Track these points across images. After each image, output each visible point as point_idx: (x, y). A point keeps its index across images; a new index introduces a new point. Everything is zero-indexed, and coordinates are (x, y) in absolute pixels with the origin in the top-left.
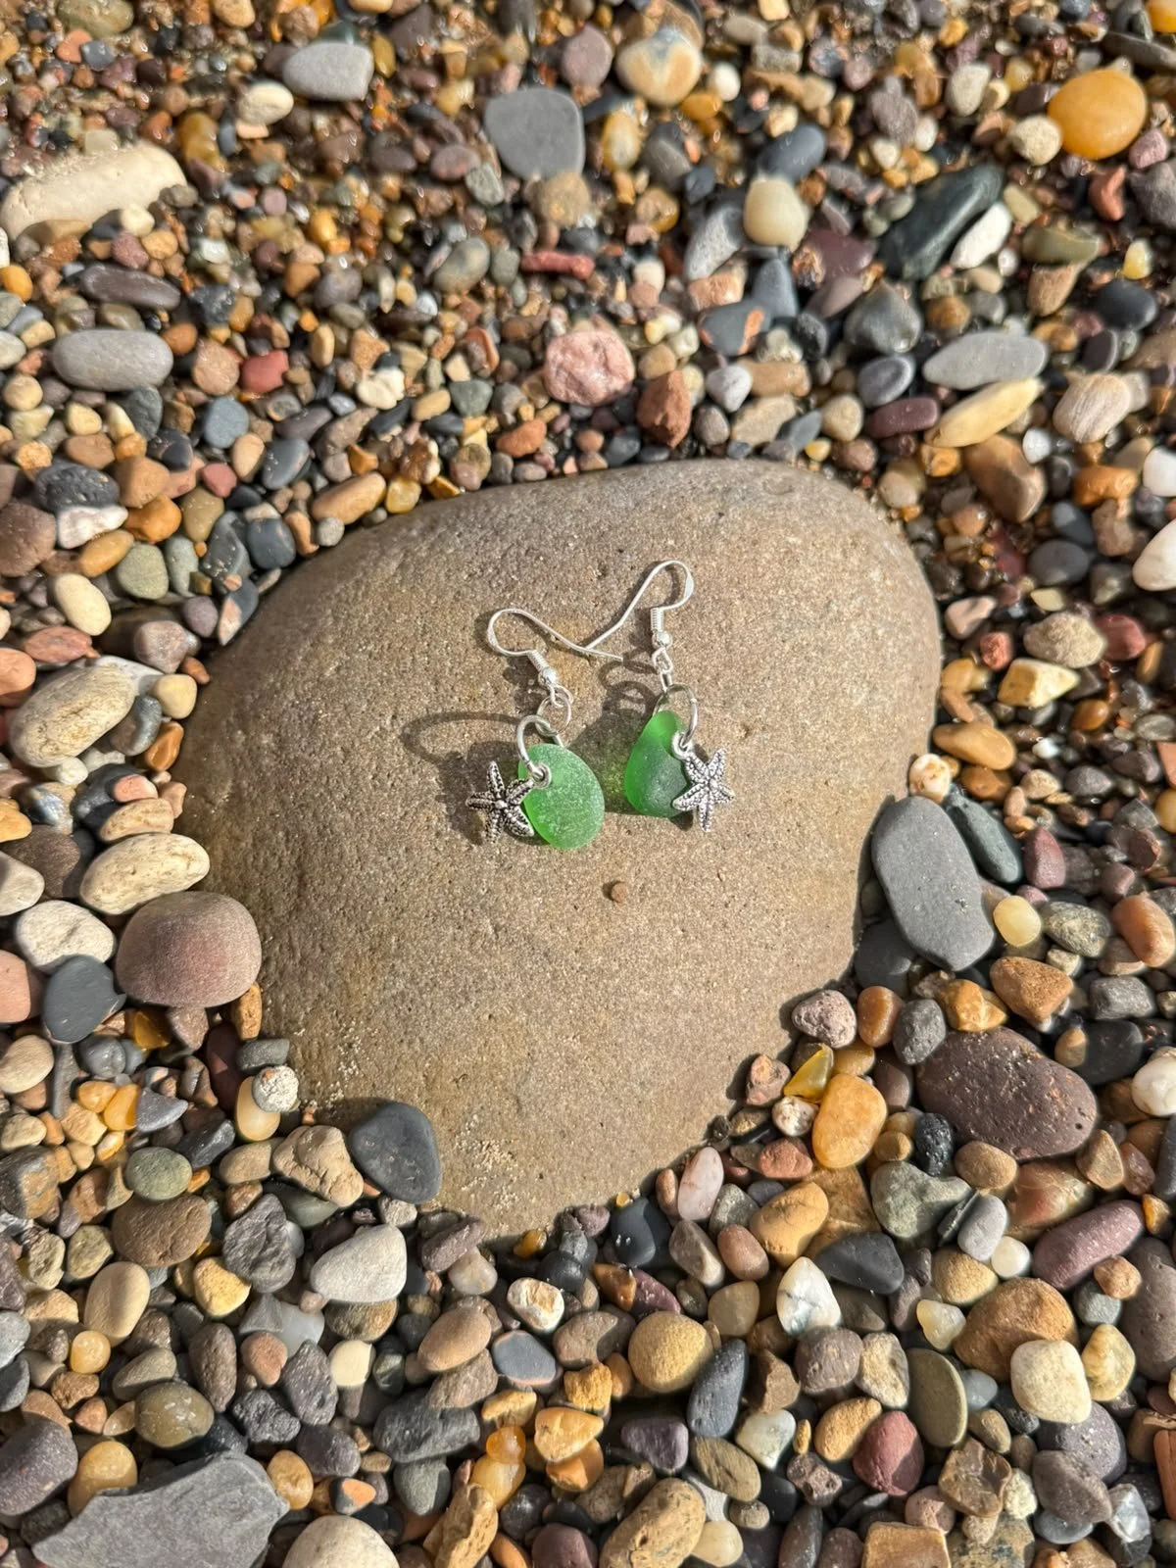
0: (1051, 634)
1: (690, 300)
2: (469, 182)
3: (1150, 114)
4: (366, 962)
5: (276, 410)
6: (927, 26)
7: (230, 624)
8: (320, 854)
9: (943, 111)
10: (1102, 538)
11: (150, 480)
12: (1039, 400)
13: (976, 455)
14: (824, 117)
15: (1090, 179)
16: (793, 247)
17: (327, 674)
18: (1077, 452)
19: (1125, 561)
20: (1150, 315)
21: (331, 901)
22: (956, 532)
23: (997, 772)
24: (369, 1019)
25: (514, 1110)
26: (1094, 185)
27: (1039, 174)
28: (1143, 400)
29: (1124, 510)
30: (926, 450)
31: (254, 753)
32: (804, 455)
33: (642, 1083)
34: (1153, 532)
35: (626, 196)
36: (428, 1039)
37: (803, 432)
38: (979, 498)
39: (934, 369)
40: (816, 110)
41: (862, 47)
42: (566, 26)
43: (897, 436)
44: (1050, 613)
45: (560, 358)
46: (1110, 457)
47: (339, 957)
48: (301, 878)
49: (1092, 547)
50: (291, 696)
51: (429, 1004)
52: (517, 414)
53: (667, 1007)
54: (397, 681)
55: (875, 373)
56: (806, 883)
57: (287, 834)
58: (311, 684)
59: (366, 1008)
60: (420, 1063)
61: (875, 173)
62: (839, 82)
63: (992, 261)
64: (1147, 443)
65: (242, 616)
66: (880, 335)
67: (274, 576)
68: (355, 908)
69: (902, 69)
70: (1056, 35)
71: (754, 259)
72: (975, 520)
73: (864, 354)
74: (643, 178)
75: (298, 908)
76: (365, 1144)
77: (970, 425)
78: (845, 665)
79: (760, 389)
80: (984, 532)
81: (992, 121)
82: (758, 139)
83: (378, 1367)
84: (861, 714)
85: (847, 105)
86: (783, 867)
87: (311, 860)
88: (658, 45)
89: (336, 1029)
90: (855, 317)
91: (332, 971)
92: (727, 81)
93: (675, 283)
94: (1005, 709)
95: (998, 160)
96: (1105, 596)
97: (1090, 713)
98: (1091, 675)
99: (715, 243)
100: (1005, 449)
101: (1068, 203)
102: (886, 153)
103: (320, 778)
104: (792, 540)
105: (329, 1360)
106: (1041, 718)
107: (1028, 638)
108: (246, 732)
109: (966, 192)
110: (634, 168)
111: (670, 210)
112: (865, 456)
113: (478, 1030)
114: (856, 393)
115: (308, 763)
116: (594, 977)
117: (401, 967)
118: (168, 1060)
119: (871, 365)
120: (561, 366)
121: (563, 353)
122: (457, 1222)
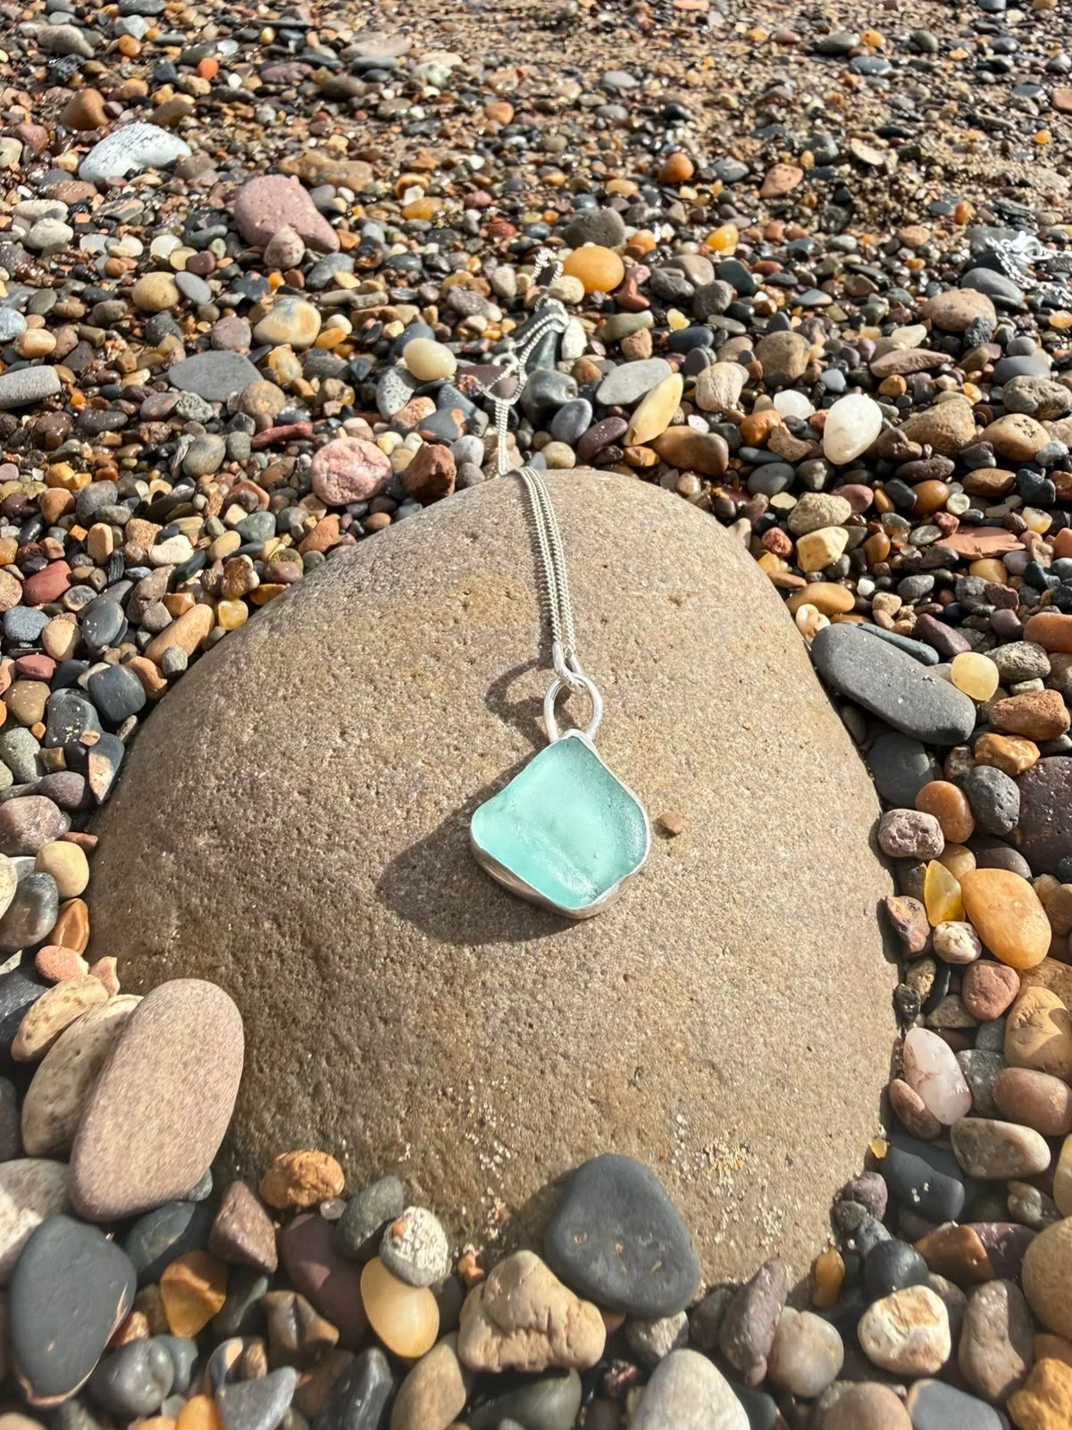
0: (810, 506)
1: (399, 424)
2: (180, 410)
4: (448, 1001)
5: (75, 601)
7: (102, 774)
8: (329, 913)
9: (497, 298)
10: (786, 454)
13: (665, 444)
15: (613, 299)
16: (453, 378)
17: (245, 739)
18: (727, 417)
19: (816, 455)
20: (711, 336)
21: (368, 956)
24: (488, 1071)
25: (715, 1082)
26: (620, 297)
27: (580, 308)
28: (747, 375)
29: (788, 431)
30: (630, 451)
31: (193, 863)
35: (310, 392)
36: (572, 1049)
39: (604, 396)
42: (204, 327)
43: (605, 450)
44: (791, 509)
45: (326, 465)
47: (411, 1016)
48: (317, 957)
49: (783, 461)
50: (213, 782)
51: (550, 1004)
52: (304, 525)
54: (327, 703)
55: (564, 417)
57: (275, 919)
58: (231, 759)
59: (478, 1057)
60: (578, 1086)
62: (419, 301)
63: (589, 350)
64: (766, 398)
65: (113, 764)
66: (554, 394)
67: (133, 721)
68: (402, 946)
72: (692, 484)
77: (651, 417)
81: (531, 292)
82: (384, 344)
85: (433, 309)
87: (320, 927)
88: (283, 309)
91: (412, 1039)
92: (342, 321)
96: (820, 480)
97: (877, 544)
98: (854, 527)
99: (396, 388)
102: (478, 321)
103: (288, 835)
106: (846, 567)
107: (794, 523)
108: (171, 850)
110: (307, 377)
111: (348, 390)
113: (620, 1002)
115: (264, 830)
116: (703, 873)
117: (493, 979)
118: (237, 1321)
119: (557, 417)
120: (329, 471)
121: (327, 460)
122: (735, 1299)
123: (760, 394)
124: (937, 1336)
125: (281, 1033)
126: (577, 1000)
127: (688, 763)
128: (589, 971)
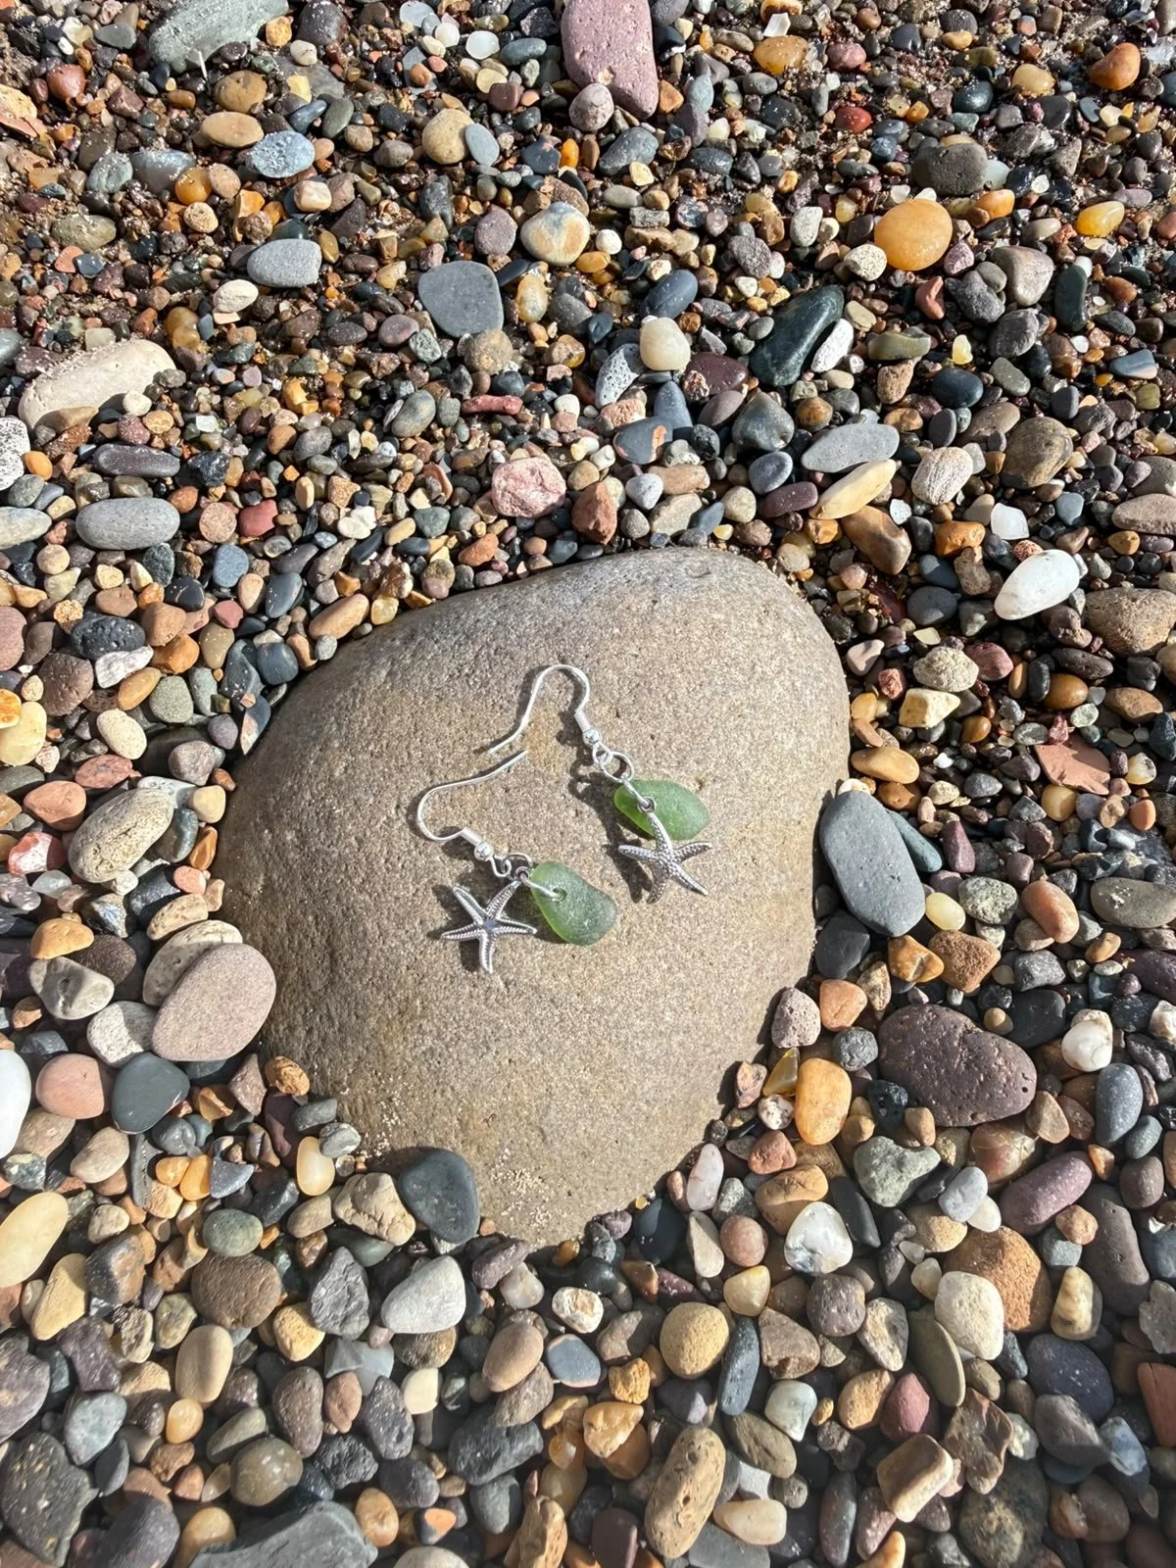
0: (935, 666)
1: (604, 422)
2: (412, 345)
3: (956, 230)
4: (396, 1025)
5: (271, 550)
6: (768, 179)
7: (249, 737)
8: (347, 933)
9: (787, 245)
10: (964, 582)
11: (171, 622)
12: (898, 473)
13: (852, 524)
14: (694, 262)
15: (914, 287)
16: (682, 371)
17: (337, 774)
18: (933, 513)
19: (987, 598)
20: (979, 394)
21: (360, 973)
22: (845, 588)
23: (907, 786)
24: (404, 1075)
25: (540, 1140)
26: (918, 292)
27: (873, 288)
28: (982, 465)
29: (979, 557)
30: (811, 525)
31: (280, 849)
32: (713, 538)
33: (647, 1102)
34: (1006, 573)
35: (542, 343)
36: (458, 1087)
37: (710, 519)
38: (859, 558)
39: (809, 460)
40: (687, 255)
41: (718, 200)
42: (476, 208)
43: (787, 515)
44: (931, 647)
45: (504, 483)
46: (961, 513)
47: (372, 1022)
48: (332, 955)
49: (956, 588)
50: (308, 797)
51: (455, 1056)
52: (472, 531)
53: (661, 1033)
54: (397, 775)
55: (762, 467)
56: (765, 908)
57: (316, 918)
58: (323, 785)
59: (401, 1065)
60: (453, 1109)
61: (741, 304)
62: (701, 231)
63: (843, 365)
64: (990, 499)
65: (259, 728)
66: (762, 438)
67: (283, 691)
68: (381, 978)
69: (751, 216)
70: (871, 176)
71: (652, 385)
72: (857, 577)
73: (750, 453)
74: (553, 328)
75: (332, 982)
76: (413, 1186)
77: (844, 501)
78: (774, 717)
79: (671, 490)
80: (866, 586)
81: (830, 249)
82: (643, 284)
83: (446, 1391)
84: (793, 756)
85: (711, 249)
86: (745, 896)
87: (339, 939)
88: (553, 217)
89: (376, 1086)
90: (741, 422)
91: (368, 1036)
92: (611, 241)
93: (589, 410)
94: (906, 731)
95: (838, 281)
96: (973, 630)
97: (976, 729)
98: (972, 695)
99: (619, 374)
100: (875, 517)
101: (900, 309)
102: (747, 285)
103: (339, 866)
104: (716, 616)
105: (402, 1392)
106: (936, 736)
107: (916, 670)
108: (271, 831)
109: (817, 311)
110: (545, 321)
111: (579, 351)
112: (762, 534)
113: (500, 1073)
114: (749, 486)
115: (327, 854)
116: (596, 1015)
117: (427, 1026)
118: (234, 1128)
119: (757, 462)
120: (505, 490)
121: (506, 479)
122: (500, 1243)
123: (987, 491)
124: (590, 1321)
125: (300, 988)
126: (473, 1061)
127: (629, 933)
128: (488, 1048)
